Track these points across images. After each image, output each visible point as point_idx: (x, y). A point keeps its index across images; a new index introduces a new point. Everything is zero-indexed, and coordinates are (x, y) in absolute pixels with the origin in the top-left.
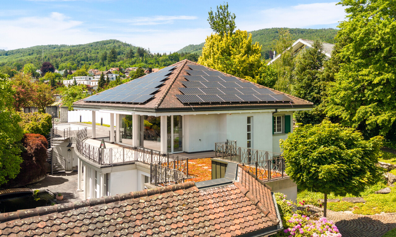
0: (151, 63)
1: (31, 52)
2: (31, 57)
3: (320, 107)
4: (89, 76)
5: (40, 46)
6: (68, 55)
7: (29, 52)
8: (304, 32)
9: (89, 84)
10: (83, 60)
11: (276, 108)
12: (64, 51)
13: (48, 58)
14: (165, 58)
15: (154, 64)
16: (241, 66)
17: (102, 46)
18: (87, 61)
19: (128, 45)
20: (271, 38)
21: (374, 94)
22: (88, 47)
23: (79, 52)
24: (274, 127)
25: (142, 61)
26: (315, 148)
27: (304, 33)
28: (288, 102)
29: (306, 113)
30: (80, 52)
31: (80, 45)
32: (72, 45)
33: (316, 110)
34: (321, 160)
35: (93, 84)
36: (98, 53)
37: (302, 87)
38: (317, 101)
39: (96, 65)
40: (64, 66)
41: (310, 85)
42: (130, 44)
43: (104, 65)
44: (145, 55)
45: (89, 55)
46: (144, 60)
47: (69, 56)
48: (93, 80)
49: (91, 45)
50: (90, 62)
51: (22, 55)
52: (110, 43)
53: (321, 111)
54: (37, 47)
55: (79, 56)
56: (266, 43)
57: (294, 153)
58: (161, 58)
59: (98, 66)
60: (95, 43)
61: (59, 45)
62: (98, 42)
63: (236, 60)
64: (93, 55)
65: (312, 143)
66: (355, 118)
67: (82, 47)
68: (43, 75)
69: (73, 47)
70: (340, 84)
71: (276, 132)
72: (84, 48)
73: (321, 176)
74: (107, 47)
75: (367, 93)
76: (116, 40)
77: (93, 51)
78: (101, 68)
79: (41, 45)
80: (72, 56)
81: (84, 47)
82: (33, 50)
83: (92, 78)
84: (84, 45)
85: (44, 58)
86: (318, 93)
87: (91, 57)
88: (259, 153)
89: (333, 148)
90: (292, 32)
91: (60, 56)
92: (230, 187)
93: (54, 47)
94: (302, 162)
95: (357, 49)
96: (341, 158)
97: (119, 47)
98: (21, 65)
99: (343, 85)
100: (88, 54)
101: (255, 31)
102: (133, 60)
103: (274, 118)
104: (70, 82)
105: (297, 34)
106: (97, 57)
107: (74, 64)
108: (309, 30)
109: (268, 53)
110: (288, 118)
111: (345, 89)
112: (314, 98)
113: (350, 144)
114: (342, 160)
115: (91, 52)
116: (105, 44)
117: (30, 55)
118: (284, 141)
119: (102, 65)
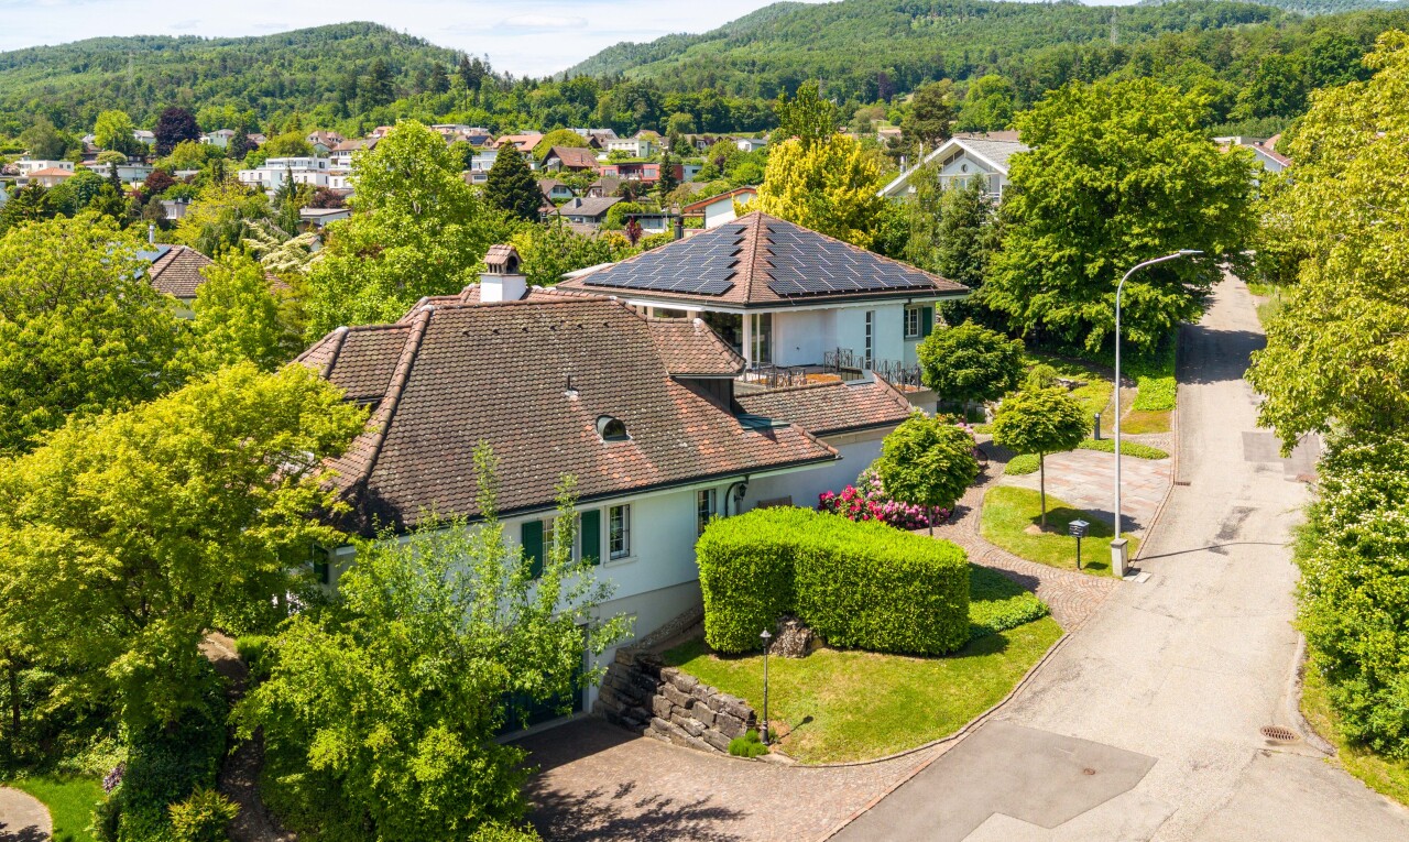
0: (502, 111)
1: (81, 62)
2: (85, 78)
3: (979, 293)
4: (319, 156)
5: (107, 39)
6: (215, 76)
7: (75, 60)
8: (986, 11)
9: (323, 184)
10: (267, 93)
11: (910, 296)
12: (202, 62)
13: (150, 87)
14: (548, 93)
15: (515, 113)
16: (844, 211)
17: (326, 43)
18: (282, 98)
19: (415, 42)
20: (882, 29)
21: (1054, 278)
22: (277, 46)
23: (251, 66)
24: (906, 326)
25: (475, 103)
26: (953, 352)
27: (986, 16)
28: (928, 287)
29: (958, 303)
30: (256, 66)
31: (251, 41)
32: (219, 36)
33: (975, 298)
34: (959, 365)
35: (336, 184)
36: (315, 68)
37: (951, 256)
38: (976, 282)
39: (318, 114)
40: (213, 116)
41: (966, 254)
42: (423, 40)
43: (347, 115)
44: (484, 83)
45: (286, 76)
46: (482, 98)
47: (218, 80)
48: (333, 168)
49: (288, 40)
50: (290, 100)
51: (50, 70)
52: (353, 34)
53: (983, 299)
54: (99, 42)
55: (254, 81)
56: (869, 45)
57: (931, 358)
58: (536, 94)
59: (328, 118)
60: (301, 32)
61: (175, 36)
62: (311, 31)
63: (835, 200)
64: (300, 76)
65: (950, 347)
66: (1028, 313)
67: (259, 46)
68: (163, 152)
69: (224, 45)
70: (1009, 257)
71: (909, 335)
72: (266, 51)
73: (959, 381)
74: (344, 47)
75: (1047, 274)
76: (372, 24)
77: (298, 62)
78: (337, 126)
79: (111, 36)
80: (230, 78)
81: (266, 45)
82: (89, 55)
83: (328, 162)
84: (263, 39)
85: (133, 86)
86: (978, 268)
87: (293, 82)
88: (889, 364)
89: (970, 352)
90: (949, 10)
91: (188, 79)
92: (872, 386)
93: (159, 44)
94: (940, 366)
95: (1032, 203)
96: (978, 362)
97: (387, 46)
98: (65, 112)
99: (1012, 261)
100: (284, 72)
101: (831, 4)
102: (444, 97)
103: (906, 313)
104: (260, 175)
105: (966, 19)
106: (314, 82)
107: (245, 110)
108: (1002, 7)
109: (876, 79)
110: (927, 312)
111: (1017, 267)
112: (972, 276)
113: (990, 347)
114: (980, 365)
115: (290, 65)
116: (336, 38)
117: (76, 70)
118: (921, 347)
119: (340, 115)
